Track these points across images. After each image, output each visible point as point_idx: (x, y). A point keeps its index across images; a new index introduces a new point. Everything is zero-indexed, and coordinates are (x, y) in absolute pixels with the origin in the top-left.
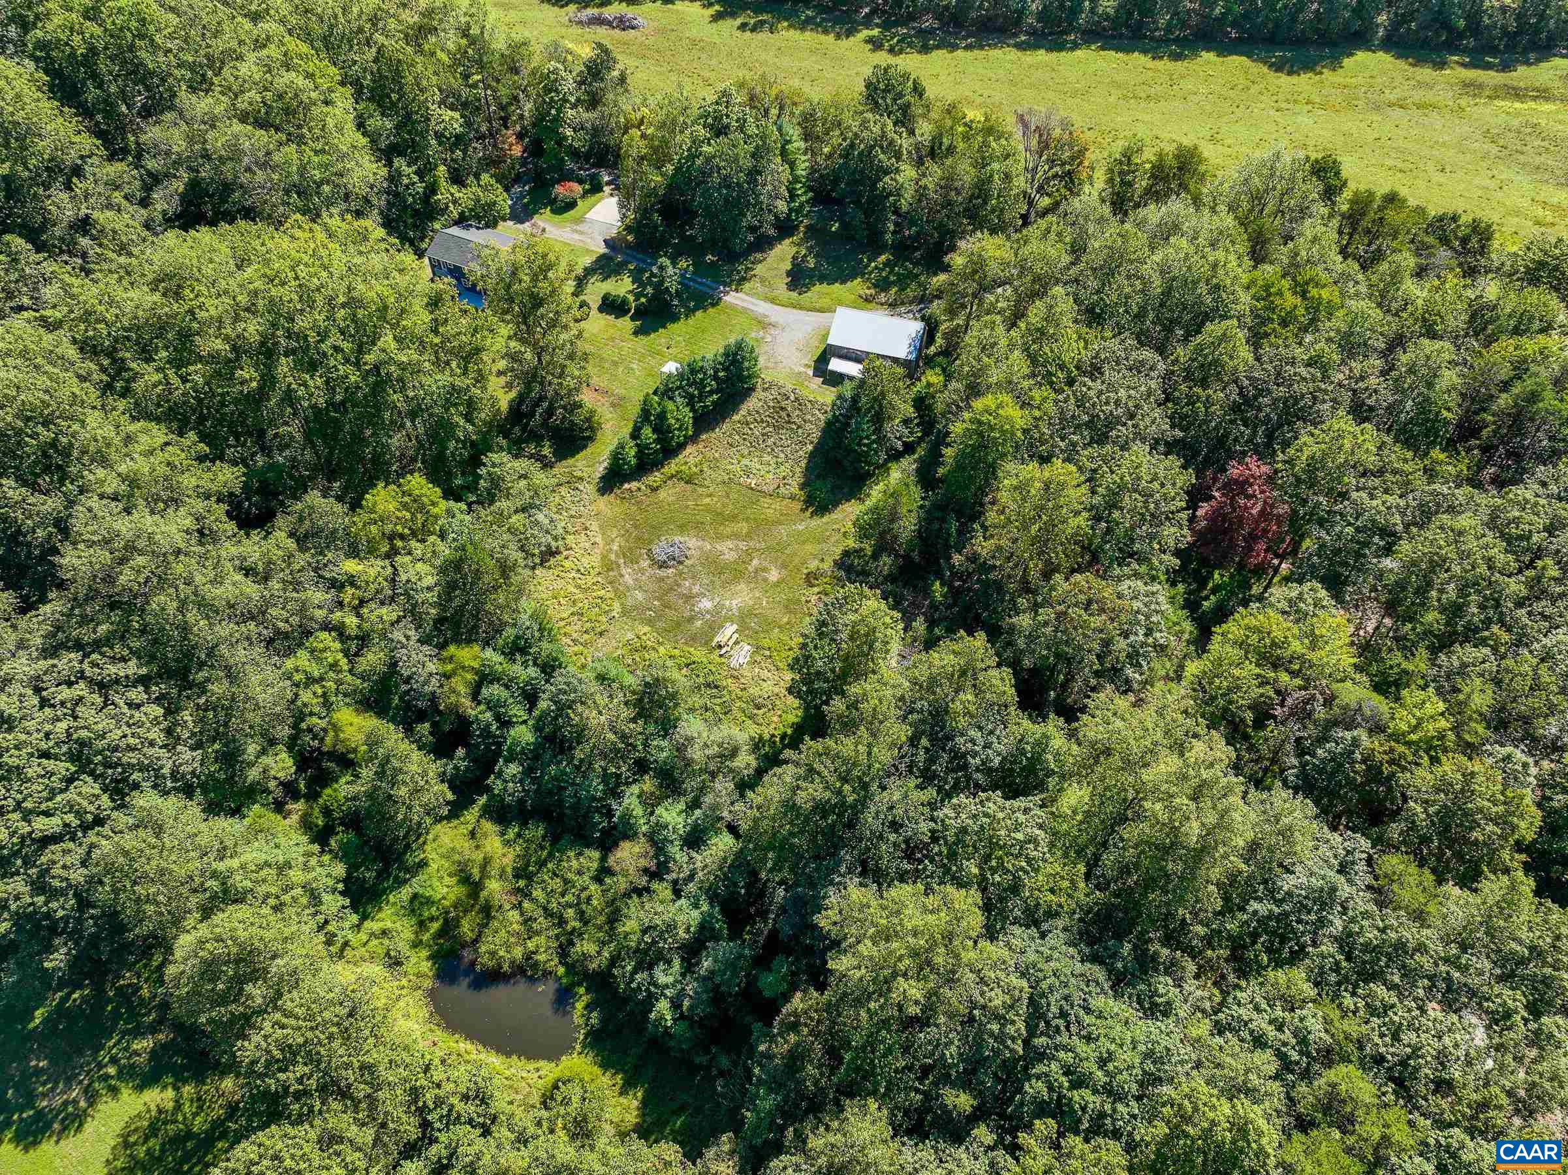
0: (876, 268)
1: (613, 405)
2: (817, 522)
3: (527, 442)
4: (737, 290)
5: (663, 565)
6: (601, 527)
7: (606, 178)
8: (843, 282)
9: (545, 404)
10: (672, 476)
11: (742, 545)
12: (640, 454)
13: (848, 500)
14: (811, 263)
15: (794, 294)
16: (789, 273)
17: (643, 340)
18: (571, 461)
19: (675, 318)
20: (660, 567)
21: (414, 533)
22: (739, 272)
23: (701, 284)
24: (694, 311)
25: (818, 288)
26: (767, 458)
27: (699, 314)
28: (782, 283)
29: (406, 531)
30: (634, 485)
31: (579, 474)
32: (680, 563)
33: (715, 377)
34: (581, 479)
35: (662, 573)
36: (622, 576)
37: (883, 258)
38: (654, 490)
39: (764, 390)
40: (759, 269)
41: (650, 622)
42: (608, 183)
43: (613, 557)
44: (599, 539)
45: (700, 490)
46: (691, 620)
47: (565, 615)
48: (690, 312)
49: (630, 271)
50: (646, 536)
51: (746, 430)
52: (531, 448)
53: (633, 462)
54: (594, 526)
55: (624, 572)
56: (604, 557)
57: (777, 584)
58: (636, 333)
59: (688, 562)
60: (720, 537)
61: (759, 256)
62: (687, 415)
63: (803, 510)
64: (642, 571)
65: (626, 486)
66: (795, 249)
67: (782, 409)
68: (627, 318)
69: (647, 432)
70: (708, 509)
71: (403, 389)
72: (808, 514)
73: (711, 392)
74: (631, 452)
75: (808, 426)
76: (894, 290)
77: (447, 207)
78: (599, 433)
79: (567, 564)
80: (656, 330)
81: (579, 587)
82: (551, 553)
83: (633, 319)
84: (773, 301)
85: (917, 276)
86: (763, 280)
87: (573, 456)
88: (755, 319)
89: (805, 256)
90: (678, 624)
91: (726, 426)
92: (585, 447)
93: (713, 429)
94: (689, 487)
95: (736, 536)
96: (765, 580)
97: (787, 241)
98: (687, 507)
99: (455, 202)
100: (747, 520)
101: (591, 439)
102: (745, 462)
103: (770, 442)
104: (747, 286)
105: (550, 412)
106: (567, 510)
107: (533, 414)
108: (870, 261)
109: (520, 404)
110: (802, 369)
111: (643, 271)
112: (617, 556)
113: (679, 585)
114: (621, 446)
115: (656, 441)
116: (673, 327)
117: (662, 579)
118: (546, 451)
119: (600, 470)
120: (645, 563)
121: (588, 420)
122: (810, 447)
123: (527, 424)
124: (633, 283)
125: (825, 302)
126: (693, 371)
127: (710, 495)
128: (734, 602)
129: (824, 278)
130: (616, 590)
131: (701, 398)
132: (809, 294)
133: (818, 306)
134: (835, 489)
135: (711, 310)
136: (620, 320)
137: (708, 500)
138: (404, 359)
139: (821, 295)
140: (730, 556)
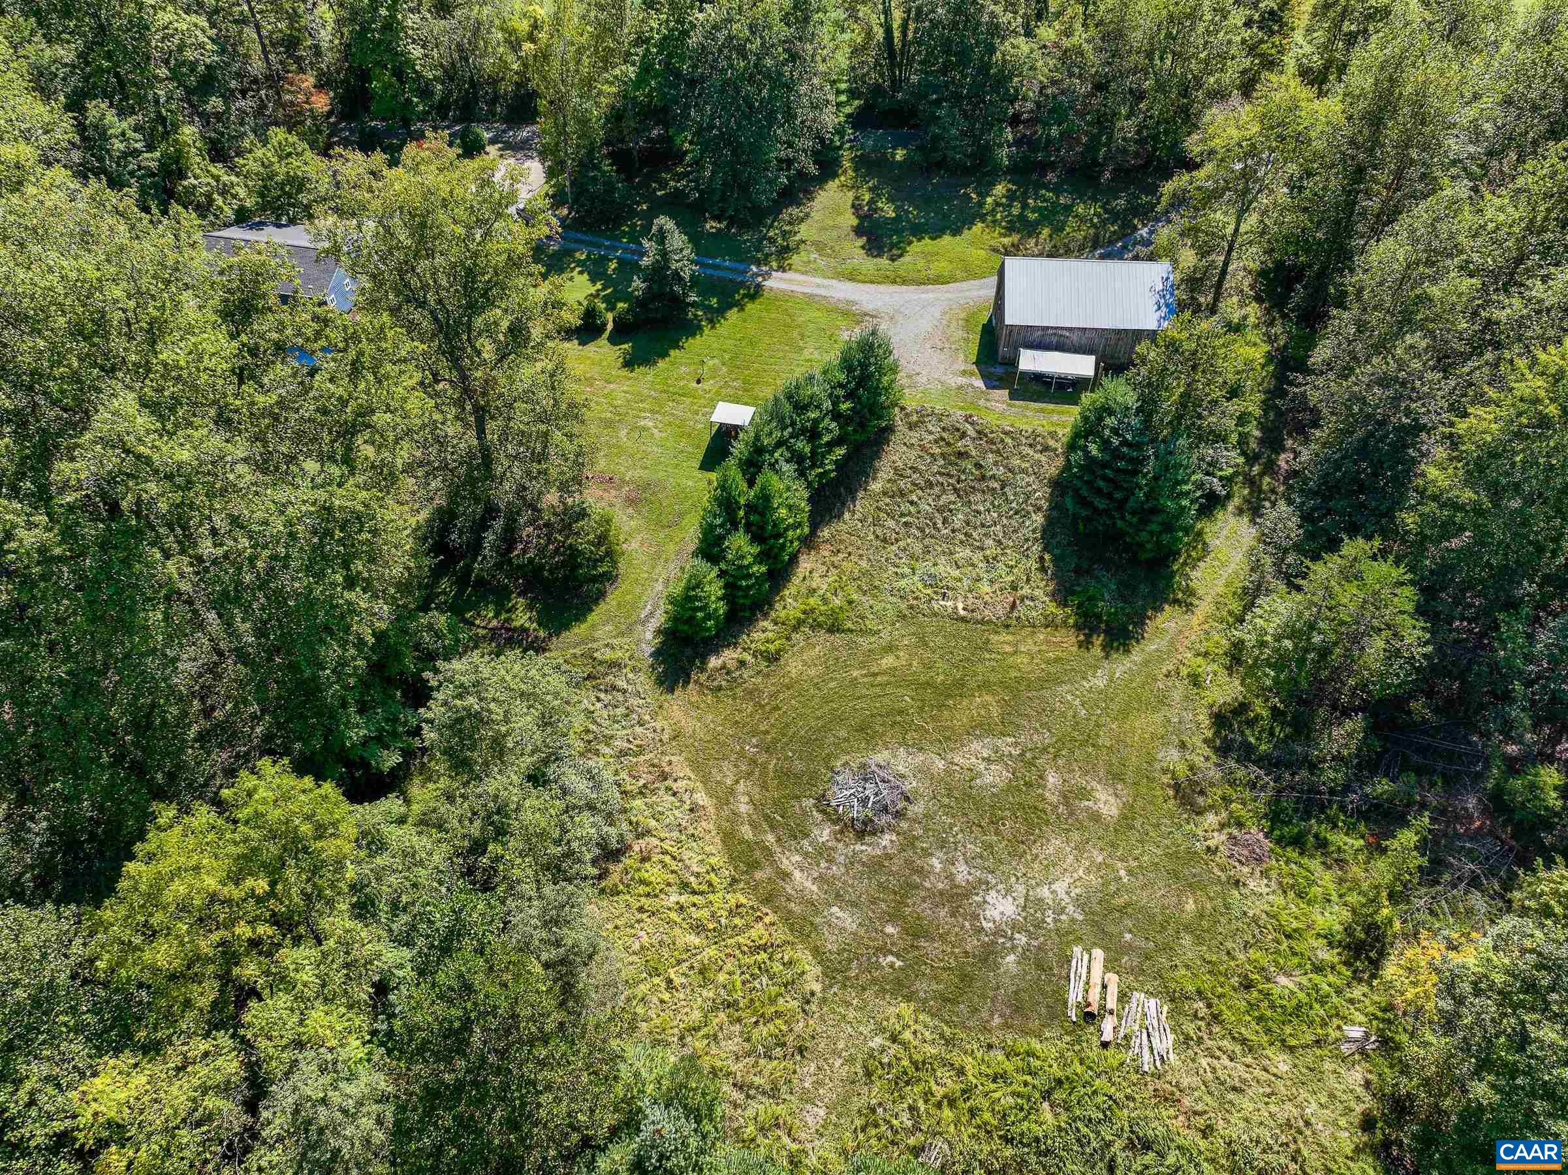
0: (998, 204)
1: (631, 501)
2: (1123, 666)
3: (474, 606)
4: (782, 269)
5: (864, 830)
6: (695, 765)
7: (487, 136)
8: (956, 232)
9: (498, 524)
10: (800, 622)
11: (1006, 744)
12: (732, 589)
13: (1159, 609)
14: (888, 211)
15: (884, 262)
16: (858, 231)
17: (646, 377)
18: (579, 630)
19: (693, 329)
20: (861, 835)
21: (285, 923)
22: (772, 241)
23: (716, 267)
24: (721, 311)
25: (916, 247)
26: (963, 553)
27: (733, 315)
28: (855, 247)
29: (263, 930)
30: (729, 656)
31: (609, 655)
32: (899, 815)
33: (836, 415)
34: (615, 665)
35: (865, 849)
36: (786, 876)
37: (1000, 189)
38: (773, 658)
39: (912, 427)
40: (804, 231)
41: (900, 987)
42: (493, 142)
43: (747, 832)
44: (701, 798)
45: (864, 642)
46: (988, 956)
47: (696, 1015)
48: (716, 315)
49: (579, 263)
50: (799, 766)
51: (905, 507)
52: (488, 618)
53: (722, 608)
54: (680, 766)
55: (785, 864)
56: (728, 837)
57: (1126, 820)
58: (629, 363)
59: (917, 809)
60: (949, 739)
61: (794, 211)
62: (800, 495)
63: (1086, 644)
64: (825, 853)
65: (714, 662)
66: (851, 195)
67: (961, 455)
68: (603, 341)
69: (740, 544)
70: (898, 678)
71: (187, 542)
72: (1097, 651)
73: (830, 445)
74: (714, 590)
75: (1022, 480)
76: (1046, 232)
77: (211, 201)
78: (622, 565)
79: (653, 873)
80: (664, 355)
81: (698, 928)
82: (610, 854)
83: (614, 340)
84: (852, 277)
85: (1068, 209)
86: (820, 247)
87: (581, 616)
88: (836, 310)
89: (872, 202)
90: (966, 979)
91: (862, 505)
92: (602, 595)
93: (840, 516)
94: (838, 639)
95: (981, 728)
96: (1096, 817)
97: (833, 185)
98: (854, 682)
99: (224, 193)
100: (985, 686)
101: (610, 578)
102: (921, 567)
103: (958, 520)
104: (795, 259)
105: (509, 538)
106: (608, 739)
107: (476, 546)
108: (983, 195)
109: (444, 531)
110: (962, 380)
111: (604, 260)
112: (754, 826)
113: (920, 871)
114: (694, 584)
115: (760, 558)
116: (694, 344)
117: (876, 866)
118: (522, 618)
119: (648, 638)
120: (824, 834)
121: (602, 539)
122: (1039, 519)
123: (468, 569)
124: (593, 281)
125: (941, 266)
126: (800, 407)
127: (890, 648)
128: (1060, 887)
129: (919, 231)
130: (788, 918)
131: (816, 458)
132: (906, 259)
133: (932, 273)
134: (1126, 592)
135: (750, 306)
136: (591, 348)
137: (888, 661)
138: (185, 455)
139: (928, 256)
140: (994, 777)
